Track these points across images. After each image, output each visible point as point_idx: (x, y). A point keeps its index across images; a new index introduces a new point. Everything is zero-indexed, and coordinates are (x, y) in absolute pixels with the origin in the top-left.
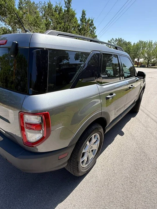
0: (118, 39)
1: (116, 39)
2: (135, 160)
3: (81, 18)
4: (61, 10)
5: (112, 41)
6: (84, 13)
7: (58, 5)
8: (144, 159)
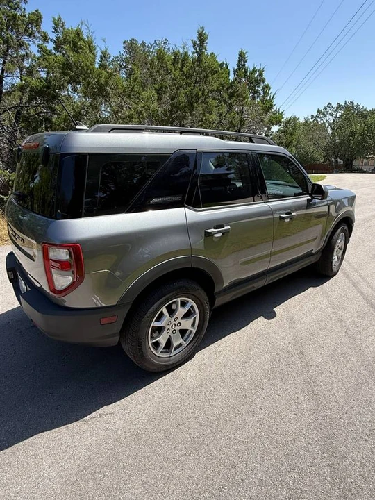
0: (343, 103)
1: (338, 104)
2: (273, 364)
3: (236, 67)
4: (185, 58)
5: (328, 109)
6: (242, 58)
7: (181, 51)
8: (294, 365)
